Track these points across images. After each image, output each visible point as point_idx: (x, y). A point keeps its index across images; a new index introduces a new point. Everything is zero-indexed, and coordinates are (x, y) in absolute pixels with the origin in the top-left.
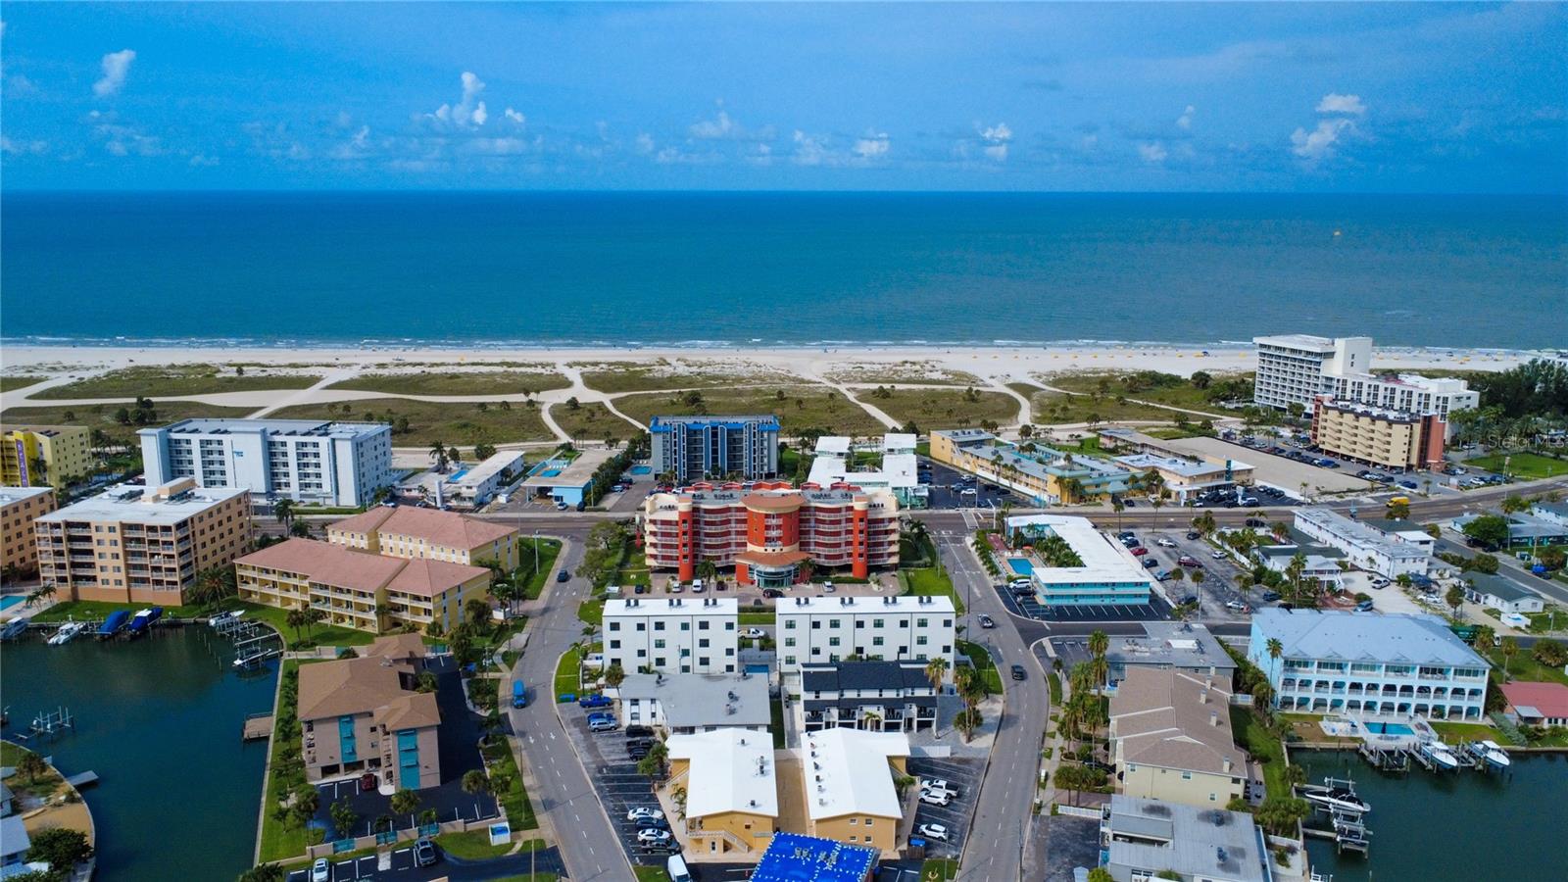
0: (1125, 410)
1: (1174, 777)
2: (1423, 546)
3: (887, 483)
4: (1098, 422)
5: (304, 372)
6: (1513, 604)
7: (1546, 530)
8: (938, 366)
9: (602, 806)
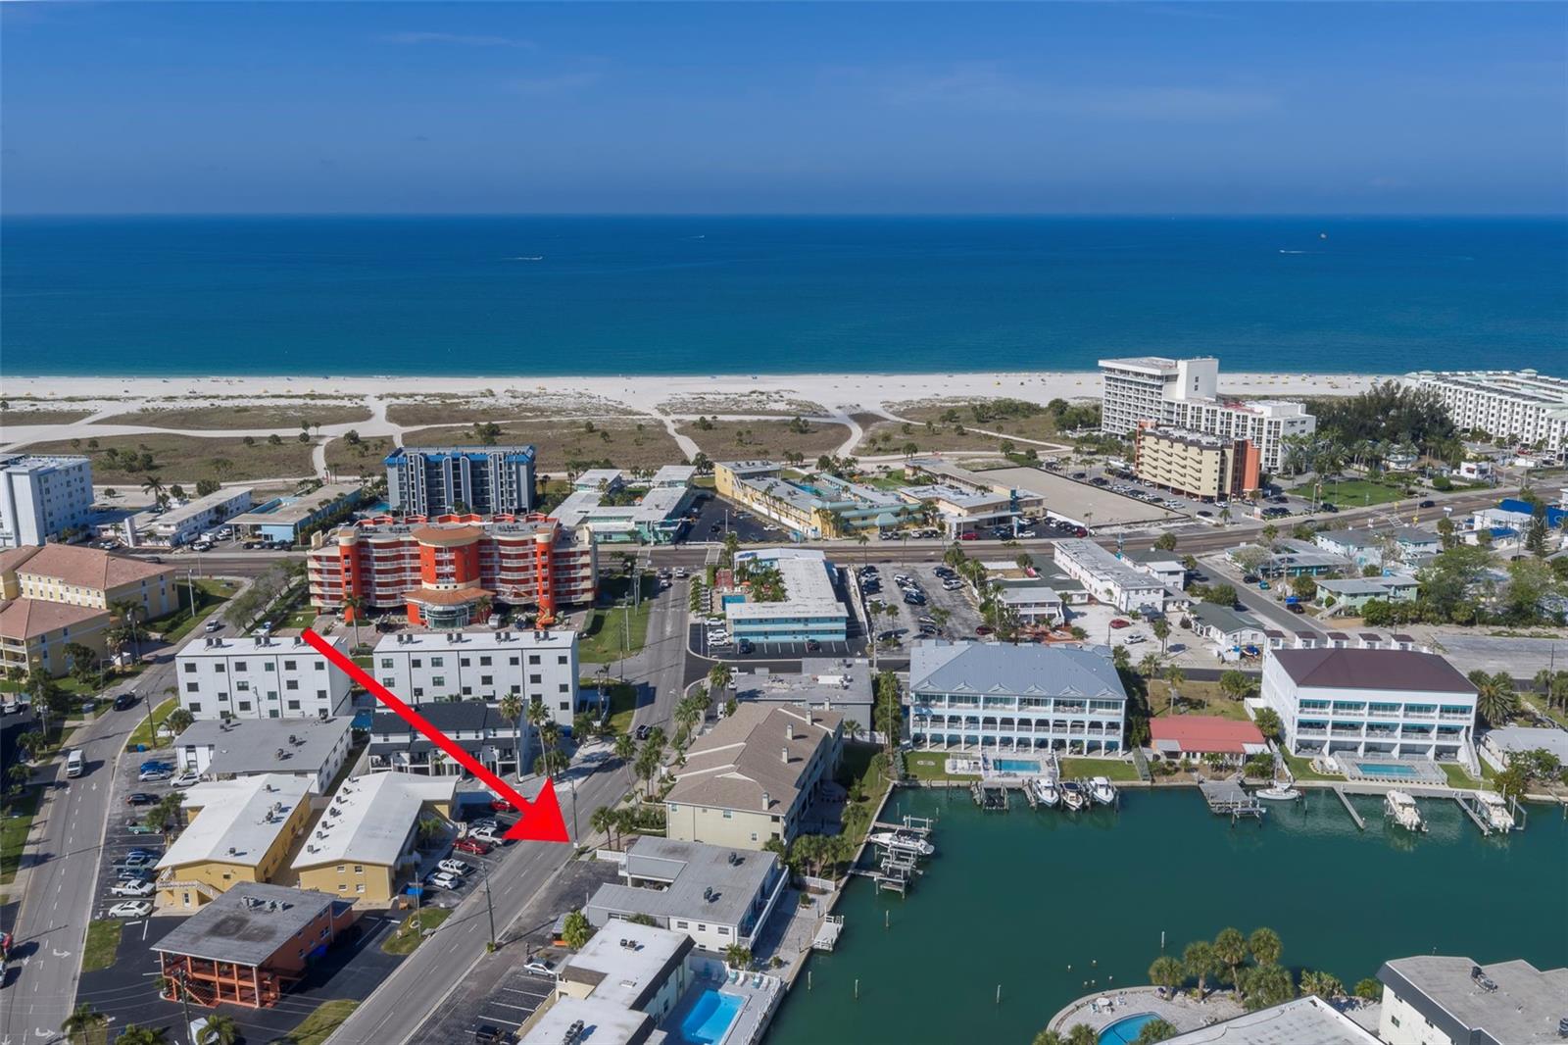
0: (964, 440)
1: (714, 814)
2: (1171, 577)
3: (631, 517)
4: (916, 452)
5: (77, 406)
6: (1231, 636)
7: (1319, 560)
8: (787, 396)
9: (99, 860)
